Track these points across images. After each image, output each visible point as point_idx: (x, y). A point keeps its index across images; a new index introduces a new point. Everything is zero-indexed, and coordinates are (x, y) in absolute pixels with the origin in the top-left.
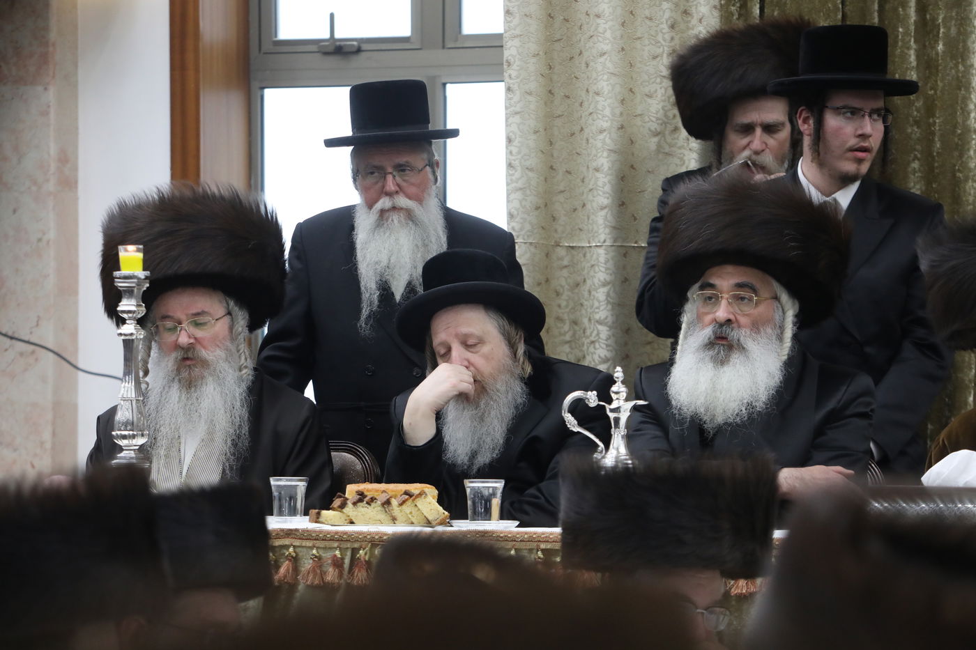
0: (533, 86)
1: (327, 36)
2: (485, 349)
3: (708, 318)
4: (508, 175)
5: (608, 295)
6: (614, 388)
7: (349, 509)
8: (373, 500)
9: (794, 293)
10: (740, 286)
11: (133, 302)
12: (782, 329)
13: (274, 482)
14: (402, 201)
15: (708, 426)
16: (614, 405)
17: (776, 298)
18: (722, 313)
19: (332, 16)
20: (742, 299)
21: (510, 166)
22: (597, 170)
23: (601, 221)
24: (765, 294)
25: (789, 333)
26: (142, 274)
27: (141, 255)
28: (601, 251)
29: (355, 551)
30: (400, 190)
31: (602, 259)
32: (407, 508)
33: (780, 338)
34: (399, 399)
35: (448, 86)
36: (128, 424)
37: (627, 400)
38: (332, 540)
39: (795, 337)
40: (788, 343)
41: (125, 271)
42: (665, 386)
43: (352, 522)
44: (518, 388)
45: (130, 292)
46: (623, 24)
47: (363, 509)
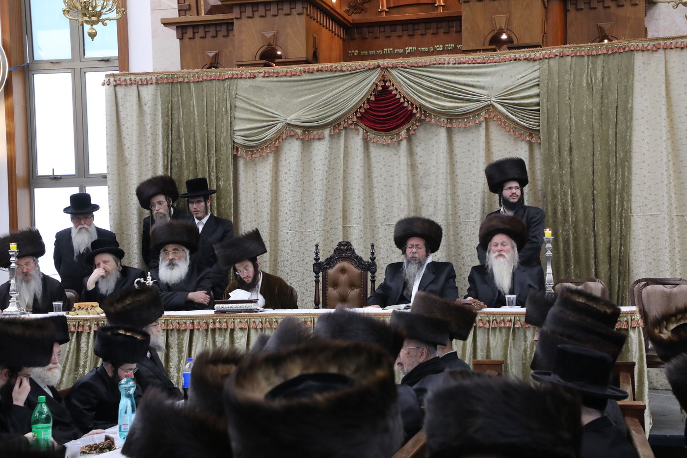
0: (116, 192)
1: (52, 174)
2: (110, 263)
3: (167, 258)
4: (110, 216)
5: (138, 246)
6: (148, 277)
7: (77, 311)
8: (83, 308)
9: (188, 248)
10: (174, 249)
11: (14, 258)
12: (186, 258)
13: (54, 303)
14: (86, 226)
15: (170, 285)
16: (148, 282)
17: (184, 250)
18: (171, 257)
19: (53, 169)
20: (175, 252)
21: (110, 213)
22: (133, 214)
23: (135, 227)
24: (181, 250)
25: (188, 259)
26: (16, 250)
27: (16, 246)
28: (135, 235)
29: (79, 322)
30: (85, 223)
31: (136, 237)
32: (93, 310)
33: (186, 260)
34: (85, 279)
35: (86, 187)
36: (13, 290)
37: (151, 280)
38: (72, 319)
39: (190, 259)
40: (188, 261)
41: (12, 250)
42: (158, 275)
43: (78, 315)
44: (118, 273)
45: (13, 255)
46: (139, 177)
47: (80, 311)
